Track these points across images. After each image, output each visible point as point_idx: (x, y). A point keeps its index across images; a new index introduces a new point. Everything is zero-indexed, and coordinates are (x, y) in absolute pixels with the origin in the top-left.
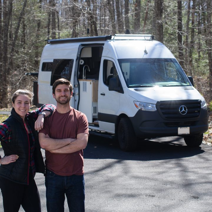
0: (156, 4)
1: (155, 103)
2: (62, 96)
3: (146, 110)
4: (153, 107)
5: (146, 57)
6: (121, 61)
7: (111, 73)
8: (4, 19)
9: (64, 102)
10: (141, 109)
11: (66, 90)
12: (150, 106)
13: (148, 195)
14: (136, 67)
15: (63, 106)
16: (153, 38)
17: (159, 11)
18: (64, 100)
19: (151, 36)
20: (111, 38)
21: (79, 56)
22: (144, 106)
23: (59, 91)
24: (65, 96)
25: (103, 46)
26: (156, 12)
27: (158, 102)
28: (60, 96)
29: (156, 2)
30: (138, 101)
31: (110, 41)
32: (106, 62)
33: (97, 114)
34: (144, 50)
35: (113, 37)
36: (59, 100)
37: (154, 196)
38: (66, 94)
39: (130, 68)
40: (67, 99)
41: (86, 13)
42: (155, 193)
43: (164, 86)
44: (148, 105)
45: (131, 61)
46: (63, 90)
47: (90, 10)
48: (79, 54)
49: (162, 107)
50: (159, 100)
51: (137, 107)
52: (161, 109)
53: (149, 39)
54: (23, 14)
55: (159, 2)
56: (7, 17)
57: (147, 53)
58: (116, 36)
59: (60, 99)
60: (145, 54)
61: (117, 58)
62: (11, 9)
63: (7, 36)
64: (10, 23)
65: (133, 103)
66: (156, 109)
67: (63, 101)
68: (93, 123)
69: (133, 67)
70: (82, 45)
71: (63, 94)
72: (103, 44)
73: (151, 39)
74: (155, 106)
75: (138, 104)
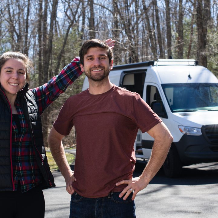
0: (199, 36)
1: (201, 127)
2: (95, 67)
3: (191, 135)
4: (198, 131)
5: (190, 81)
6: (164, 86)
7: (155, 99)
8: (44, 58)
9: (98, 77)
10: (186, 133)
11: (101, 58)
12: (195, 131)
13: (195, 212)
14: (180, 92)
15: (96, 84)
16: (197, 64)
17: (202, 43)
18: (99, 74)
19: (195, 61)
20: (154, 63)
21: (121, 84)
22: (189, 131)
23: (91, 59)
24: (100, 66)
25: (146, 72)
26: (200, 45)
27: (203, 126)
28: (93, 66)
29: (199, 34)
30: (182, 126)
31: (153, 66)
32: (149, 87)
33: (140, 142)
34: (188, 75)
35: (155, 63)
36: (90, 73)
37: (201, 213)
38: (101, 64)
39: (174, 93)
40: (103, 72)
41: (128, 49)
42: (202, 210)
43: (208, 111)
44: (193, 129)
45: (175, 86)
46: (96, 57)
47: (132, 44)
48: (122, 81)
49: (207, 131)
50: (204, 124)
51: (181, 131)
52: (207, 133)
53: (193, 64)
54: (63, 52)
55: (202, 34)
56: (47, 55)
57: (191, 78)
58: (158, 61)
59: (92, 72)
60: (189, 79)
61: (161, 83)
62: (51, 47)
63: (47, 74)
64: (50, 62)
65: (178, 127)
66: (201, 134)
67: (97, 75)
68: (137, 151)
69: (177, 92)
70: (125, 72)
71: (96, 63)
72: (146, 70)
73: (195, 64)
74: (200, 130)
75: (183, 128)
